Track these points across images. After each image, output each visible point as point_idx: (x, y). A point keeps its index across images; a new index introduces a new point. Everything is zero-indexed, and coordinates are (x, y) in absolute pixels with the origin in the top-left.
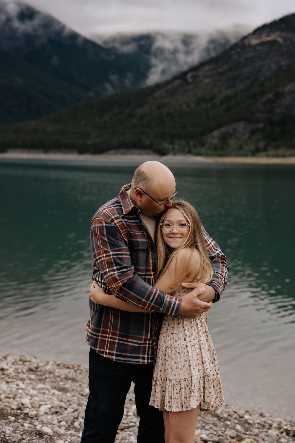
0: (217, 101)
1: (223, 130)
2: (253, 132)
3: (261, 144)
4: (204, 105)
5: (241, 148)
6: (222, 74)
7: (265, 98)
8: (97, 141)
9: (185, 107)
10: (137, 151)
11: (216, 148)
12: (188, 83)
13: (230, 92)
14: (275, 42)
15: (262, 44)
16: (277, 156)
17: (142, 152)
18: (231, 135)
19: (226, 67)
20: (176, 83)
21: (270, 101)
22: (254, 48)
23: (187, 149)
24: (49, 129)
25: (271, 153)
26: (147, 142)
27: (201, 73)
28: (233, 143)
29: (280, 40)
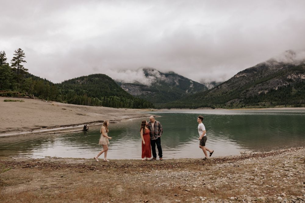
0: (228, 93)
1: (231, 101)
2: (241, 101)
3: (243, 105)
4: (224, 95)
5: (237, 106)
6: (229, 86)
7: (243, 92)
8: (195, 105)
9: (218, 95)
10: (206, 108)
11: (229, 106)
12: (219, 89)
13: (232, 90)
14: (244, 76)
15: (240, 77)
16: (249, 108)
17: (208, 108)
18: (233, 103)
19: (230, 84)
20: (215, 89)
21: (245, 92)
22: (238, 78)
23: (221, 107)
24: (181, 103)
25: (247, 107)
26: (209, 105)
27: (223, 86)
28: (234, 105)
29: (246, 76)
